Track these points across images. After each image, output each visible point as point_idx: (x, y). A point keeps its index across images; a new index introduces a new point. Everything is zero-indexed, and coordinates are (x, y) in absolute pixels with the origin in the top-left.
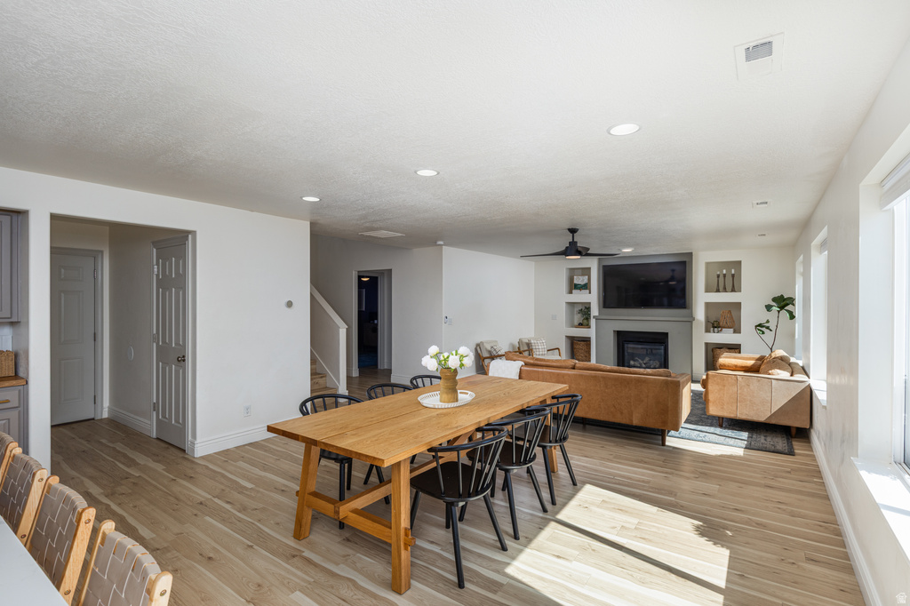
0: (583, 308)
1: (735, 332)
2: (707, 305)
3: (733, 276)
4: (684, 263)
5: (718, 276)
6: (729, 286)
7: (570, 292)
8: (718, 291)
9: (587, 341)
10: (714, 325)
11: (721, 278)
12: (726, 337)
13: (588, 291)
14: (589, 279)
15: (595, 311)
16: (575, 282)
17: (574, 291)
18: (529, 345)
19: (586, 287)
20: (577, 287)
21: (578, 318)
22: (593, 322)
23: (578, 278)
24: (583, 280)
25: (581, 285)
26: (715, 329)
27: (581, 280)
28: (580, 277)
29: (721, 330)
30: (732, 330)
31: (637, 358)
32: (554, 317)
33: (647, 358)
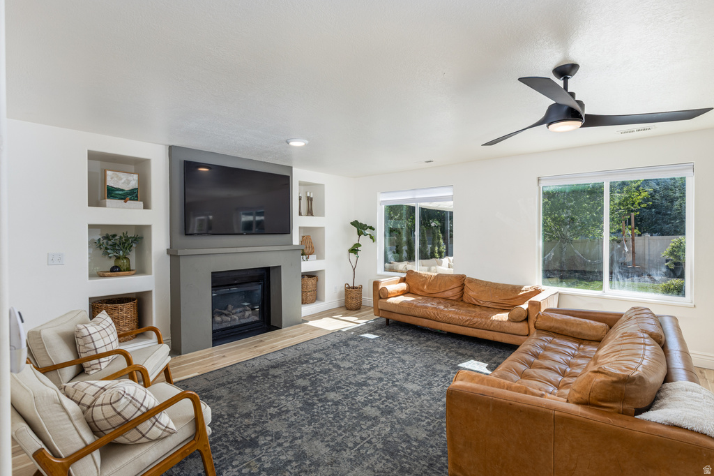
1: (318, 258)
5: (301, 198)
9: (133, 299)
12: (311, 265)
15: (162, 241)
16: (110, 182)
17: (108, 201)
19: (136, 195)
23: (117, 176)
24: (128, 182)
25: (123, 190)
26: (304, 256)
27: (123, 181)
28: (120, 174)
29: (308, 258)
30: (315, 256)
31: (217, 310)
32: (56, 260)
33: (230, 307)
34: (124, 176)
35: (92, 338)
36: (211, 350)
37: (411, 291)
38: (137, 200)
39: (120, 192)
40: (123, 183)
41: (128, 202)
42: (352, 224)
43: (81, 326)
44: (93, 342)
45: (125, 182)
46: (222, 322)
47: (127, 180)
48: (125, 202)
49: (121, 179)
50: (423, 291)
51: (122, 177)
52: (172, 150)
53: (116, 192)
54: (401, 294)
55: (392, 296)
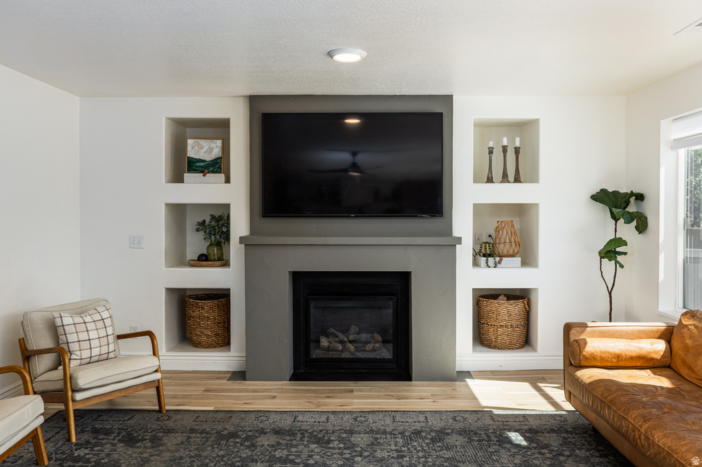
0: (208, 220)
1: (525, 263)
2: (479, 210)
3: (517, 151)
5: (492, 151)
6: (511, 171)
7: (177, 178)
8: (490, 180)
9: (221, 297)
10: (488, 251)
11: (497, 155)
12: (507, 275)
13: (222, 176)
14: (226, 148)
15: (240, 225)
16: (191, 153)
17: (186, 175)
18: (54, 329)
19: (218, 166)
20: (195, 166)
21: (196, 244)
22: (235, 251)
23: (199, 144)
24: (211, 150)
25: (204, 161)
26: (491, 259)
27: (204, 150)
28: (202, 142)
29: (500, 262)
30: (518, 260)
31: (332, 330)
32: (136, 243)
33: (354, 329)
34: (205, 144)
35: (64, 329)
36: (286, 384)
37: (673, 366)
38: (220, 172)
39: (202, 164)
40: (204, 153)
41: (208, 175)
42: (595, 198)
43: (56, 315)
44: (65, 334)
45: (207, 151)
46: (328, 349)
47: (210, 148)
48: (204, 175)
49: (203, 148)
50: (693, 371)
51: (204, 144)
52: (253, 100)
53: (198, 164)
54: (634, 365)
55: (594, 364)
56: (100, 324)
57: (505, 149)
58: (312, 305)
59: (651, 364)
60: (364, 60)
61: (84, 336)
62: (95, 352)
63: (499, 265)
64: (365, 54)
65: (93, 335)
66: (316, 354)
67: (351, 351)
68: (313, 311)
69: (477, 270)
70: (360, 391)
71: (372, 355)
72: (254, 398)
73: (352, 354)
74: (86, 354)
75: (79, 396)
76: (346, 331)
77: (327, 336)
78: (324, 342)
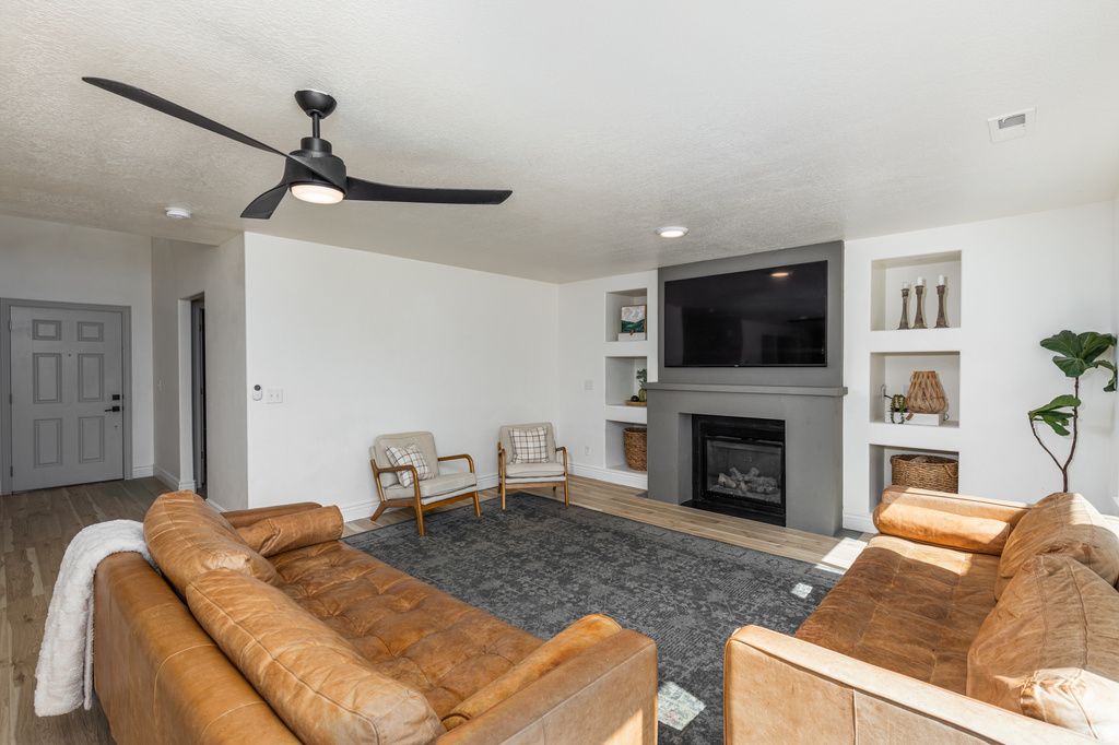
1: (944, 422)
3: (941, 291)
4: (821, 267)
5: (906, 293)
6: (931, 314)
8: (904, 325)
9: (643, 430)
10: (893, 405)
11: (913, 296)
13: (643, 335)
14: (645, 311)
15: (652, 373)
16: (624, 319)
17: (621, 336)
20: (626, 328)
23: (629, 310)
24: (637, 314)
25: (632, 323)
26: (897, 415)
27: (632, 315)
28: (631, 308)
29: (909, 418)
30: (936, 417)
31: (734, 470)
32: (589, 385)
33: (754, 471)
34: (634, 310)
35: (514, 439)
36: (675, 507)
38: (643, 331)
39: (630, 326)
40: (632, 317)
41: (634, 334)
43: (511, 429)
44: (514, 442)
45: (634, 315)
46: (724, 485)
48: (632, 335)
49: (631, 313)
51: (632, 310)
53: (628, 326)
54: (950, 544)
55: (895, 532)
56: (536, 439)
57: (920, 291)
58: (709, 443)
59: (975, 548)
60: (686, 234)
61: (524, 445)
62: (531, 456)
63: (906, 421)
64: (686, 229)
65: (530, 445)
66: (712, 488)
67: (743, 490)
68: (709, 449)
69: (879, 425)
70: (725, 524)
71: (761, 497)
72: (637, 510)
73: (744, 493)
74: (525, 457)
75: (508, 481)
76: (745, 472)
77: (728, 474)
78: (722, 478)
